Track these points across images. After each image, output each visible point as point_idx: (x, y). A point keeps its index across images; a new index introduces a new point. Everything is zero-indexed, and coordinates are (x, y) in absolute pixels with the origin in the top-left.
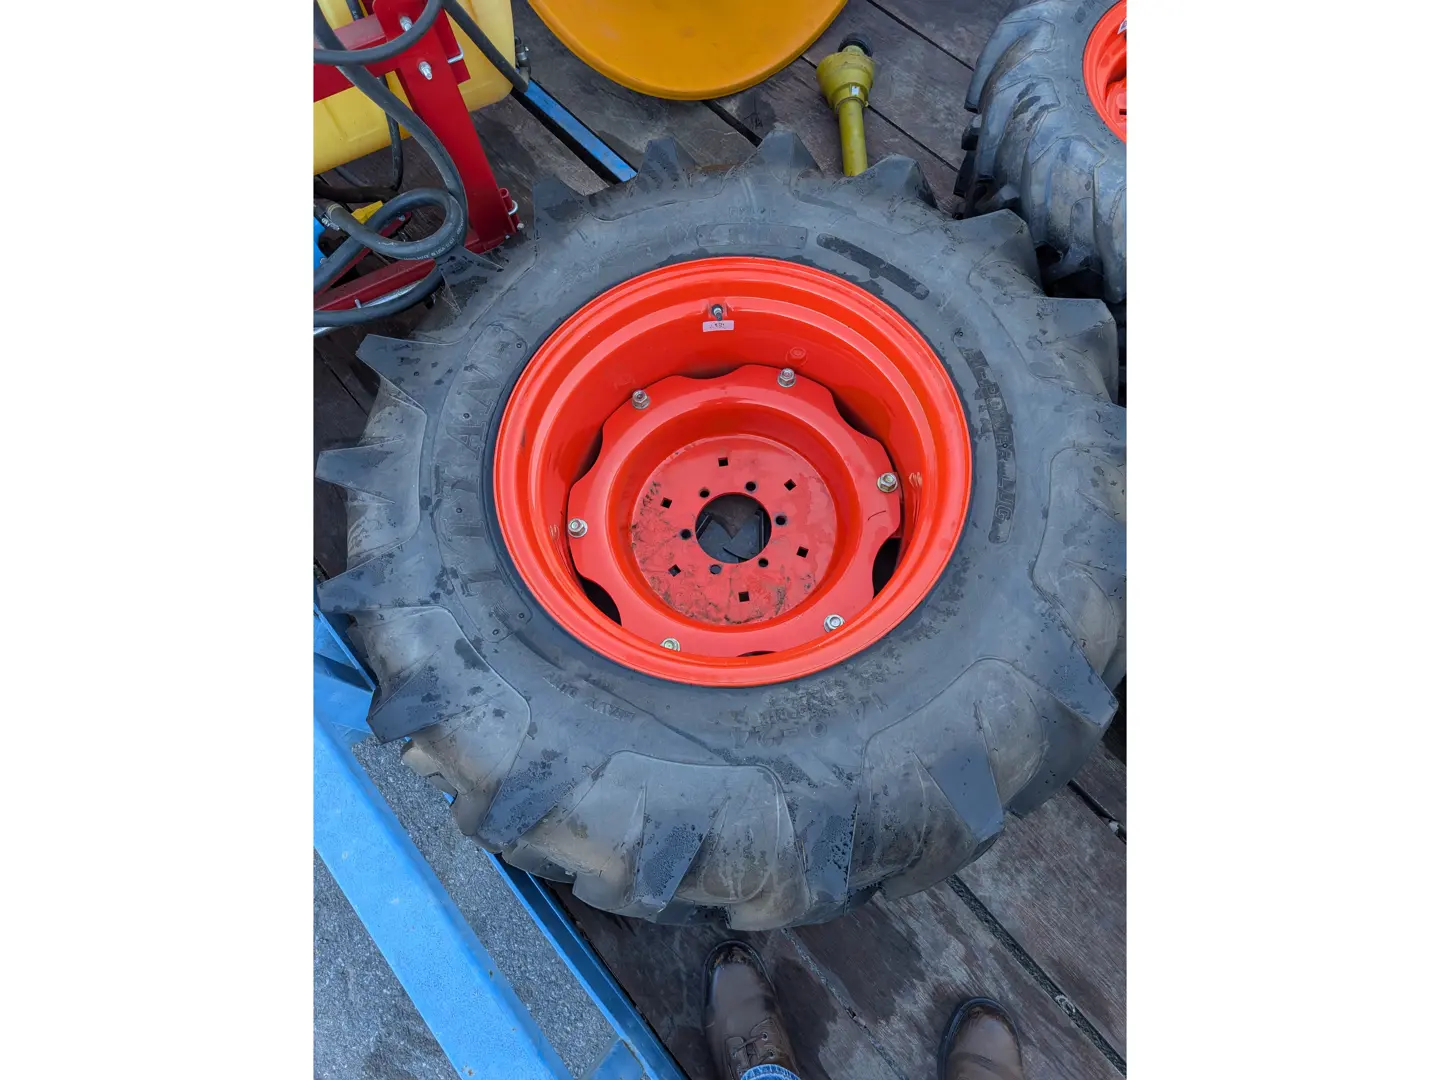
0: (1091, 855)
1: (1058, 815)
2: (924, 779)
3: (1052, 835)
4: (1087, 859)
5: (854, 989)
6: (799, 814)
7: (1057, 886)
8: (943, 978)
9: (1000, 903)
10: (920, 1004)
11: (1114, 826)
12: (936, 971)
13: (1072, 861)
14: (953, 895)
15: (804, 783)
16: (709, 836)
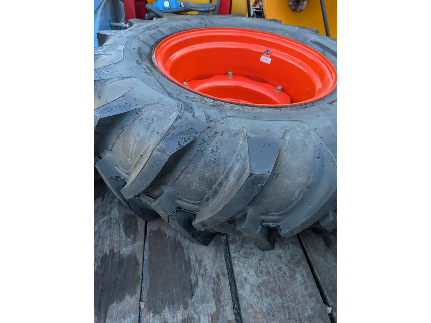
0: (309, 314)
1: (301, 285)
2: (243, 140)
3: (294, 291)
4: (306, 315)
5: (152, 290)
6: (179, 121)
7: (282, 316)
8: (195, 315)
9: (248, 303)
10: (175, 320)
11: (329, 309)
12: (195, 310)
13: (297, 310)
14: (227, 283)
15: (191, 114)
16: (139, 110)
